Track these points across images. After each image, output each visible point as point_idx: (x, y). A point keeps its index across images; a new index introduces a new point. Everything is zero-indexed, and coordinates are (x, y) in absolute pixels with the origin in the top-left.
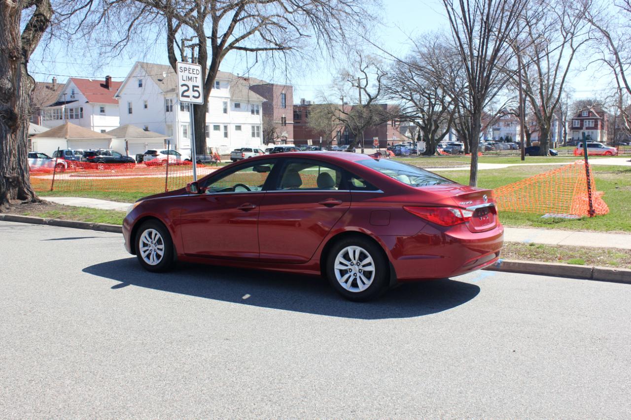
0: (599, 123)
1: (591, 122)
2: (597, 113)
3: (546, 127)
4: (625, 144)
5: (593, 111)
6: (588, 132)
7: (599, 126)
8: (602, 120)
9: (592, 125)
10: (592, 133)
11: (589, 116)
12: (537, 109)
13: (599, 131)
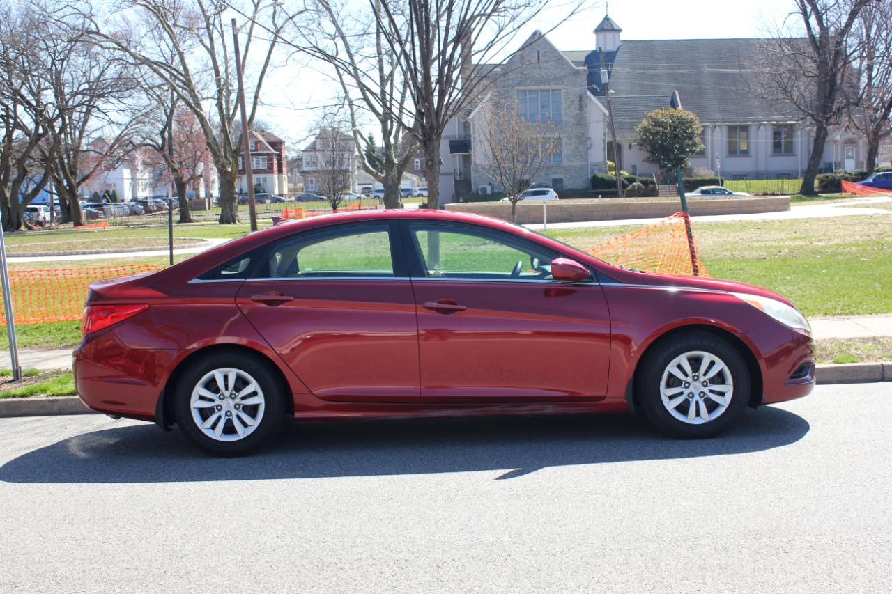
0: (275, 162)
1: (261, 160)
2: (269, 143)
3: (229, 170)
4: (325, 198)
5: (263, 141)
6: (258, 179)
7: (275, 168)
8: (280, 158)
9: (263, 165)
10: (265, 180)
11: (256, 150)
12: (210, 137)
13: (276, 176)
